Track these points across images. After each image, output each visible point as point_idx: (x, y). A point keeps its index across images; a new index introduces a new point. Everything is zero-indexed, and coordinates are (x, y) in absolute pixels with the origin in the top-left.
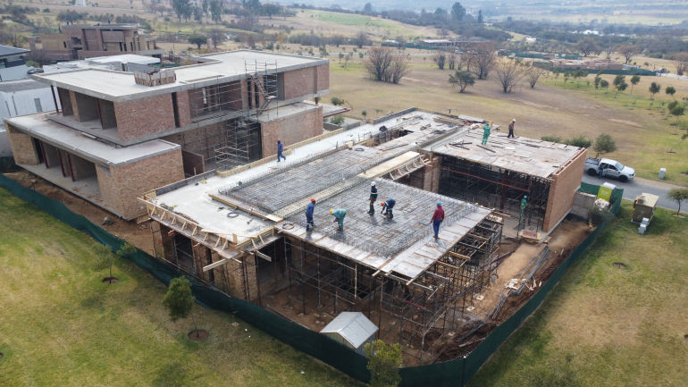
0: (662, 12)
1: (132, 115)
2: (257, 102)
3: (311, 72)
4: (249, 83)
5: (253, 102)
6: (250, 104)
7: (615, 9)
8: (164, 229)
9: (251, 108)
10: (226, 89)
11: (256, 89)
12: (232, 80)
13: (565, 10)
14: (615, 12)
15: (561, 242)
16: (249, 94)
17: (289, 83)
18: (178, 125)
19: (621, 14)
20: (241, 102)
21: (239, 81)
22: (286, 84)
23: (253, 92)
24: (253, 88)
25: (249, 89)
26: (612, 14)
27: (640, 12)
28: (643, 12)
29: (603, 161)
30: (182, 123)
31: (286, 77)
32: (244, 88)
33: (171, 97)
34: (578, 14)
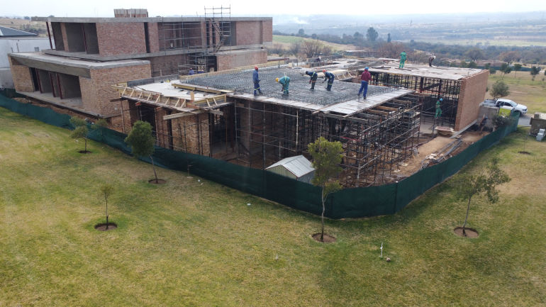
0: (532, 37)
1: (111, 35)
2: (214, 42)
3: (258, 26)
4: (208, 25)
5: (211, 42)
6: (208, 43)
7: (495, 35)
8: (132, 102)
9: (208, 47)
10: (188, 26)
11: (213, 29)
12: (194, 20)
13: (455, 36)
14: (496, 37)
15: (471, 139)
16: (208, 34)
17: (240, 31)
18: (148, 51)
19: (500, 39)
20: (201, 39)
21: (200, 22)
22: (238, 32)
23: (211, 32)
24: (211, 29)
25: (208, 30)
26: (493, 39)
27: (514, 37)
28: (517, 37)
29: (499, 100)
30: (151, 49)
31: (238, 26)
32: (203, 29)
33: (143, 26)
34: (466, 38)
